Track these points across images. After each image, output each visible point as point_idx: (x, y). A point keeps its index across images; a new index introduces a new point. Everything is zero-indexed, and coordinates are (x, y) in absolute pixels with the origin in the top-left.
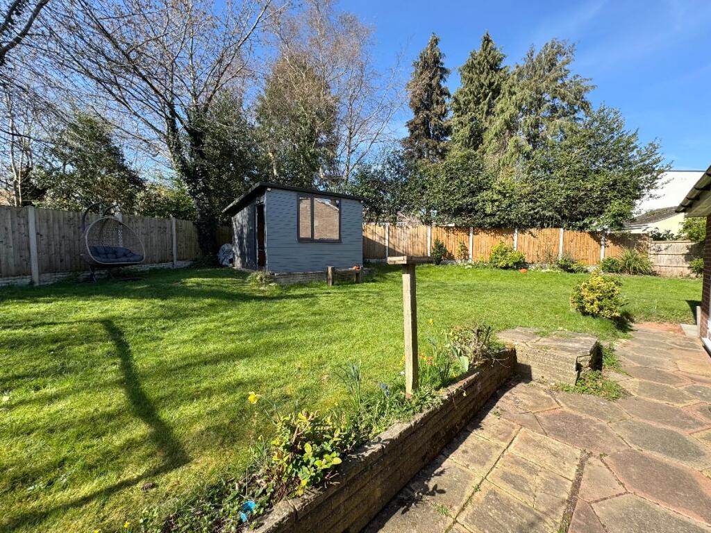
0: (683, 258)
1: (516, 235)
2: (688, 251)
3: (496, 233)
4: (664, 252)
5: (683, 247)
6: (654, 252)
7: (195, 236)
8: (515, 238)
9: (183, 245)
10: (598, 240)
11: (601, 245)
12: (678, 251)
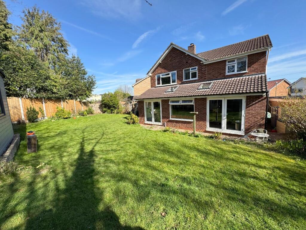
0: (98, 108)
1: (62, 102)
3: (54, 102)
5: (98, 105)
10: (81, 104)
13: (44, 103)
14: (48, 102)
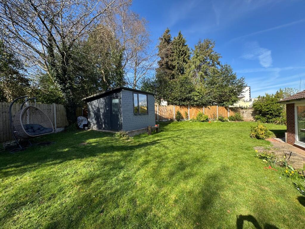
0: (251, 115)
1: (204, 108)
2: (252, 113)
3: (197, 108)
4: (245, 113)
5: (251, 111)
6: (242, 113)
7: (65, 113)
8: (204, 109)
9: (60, 119)
11: (228, 111)
12: (249, 113)
13: (189, 108)
14: (193, 108)
